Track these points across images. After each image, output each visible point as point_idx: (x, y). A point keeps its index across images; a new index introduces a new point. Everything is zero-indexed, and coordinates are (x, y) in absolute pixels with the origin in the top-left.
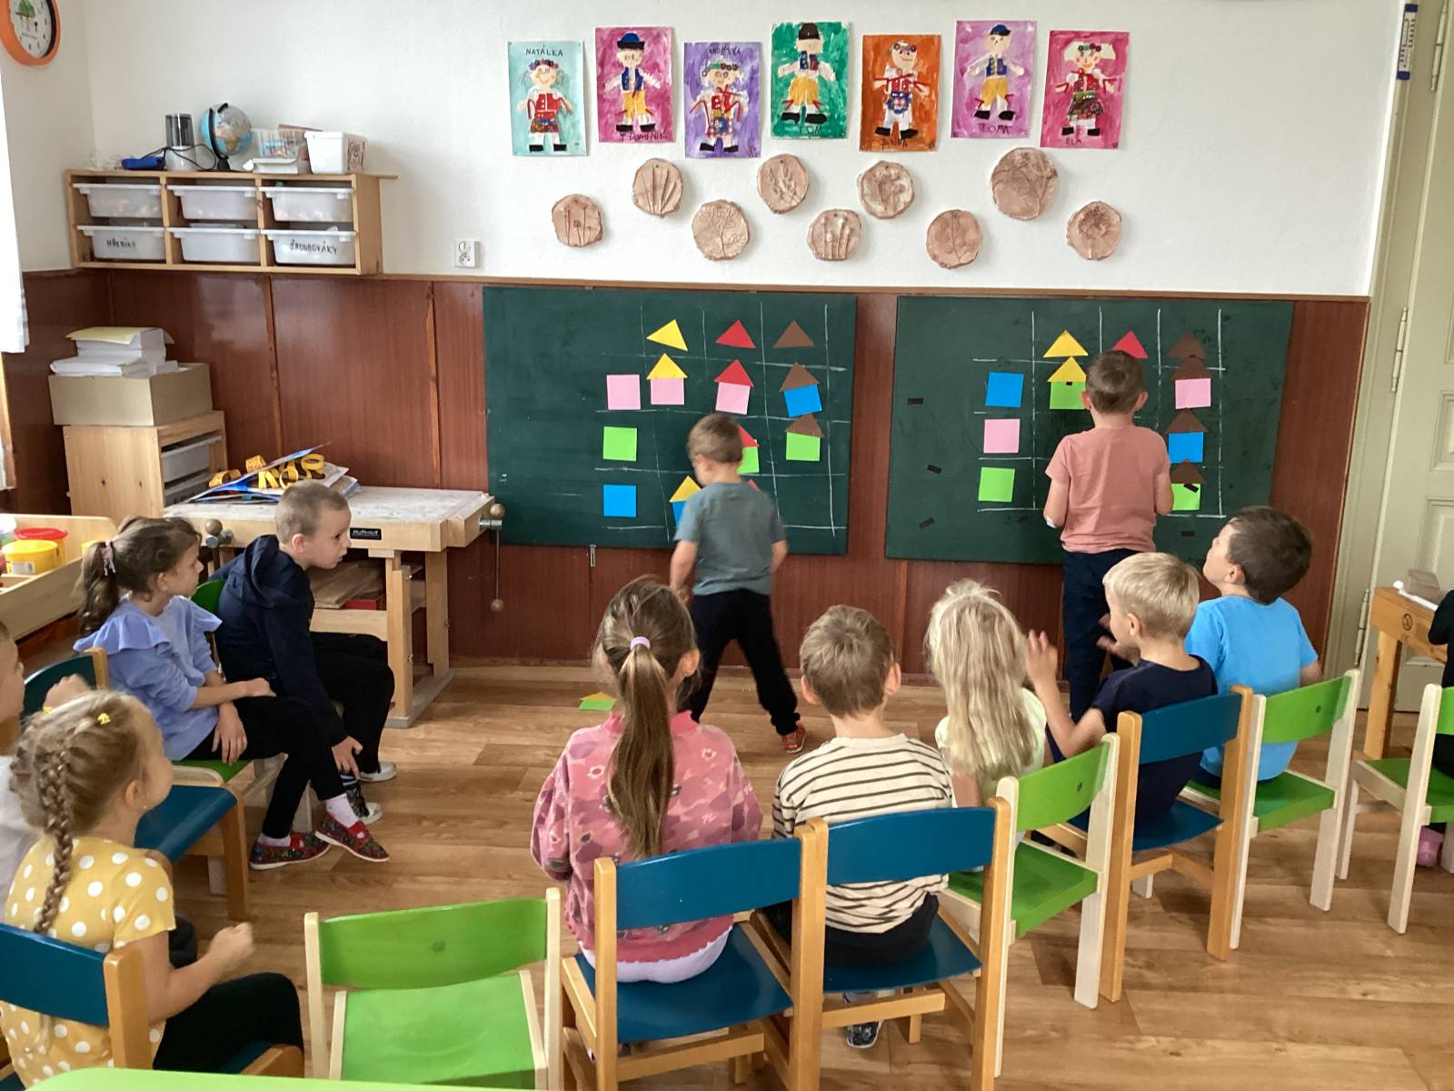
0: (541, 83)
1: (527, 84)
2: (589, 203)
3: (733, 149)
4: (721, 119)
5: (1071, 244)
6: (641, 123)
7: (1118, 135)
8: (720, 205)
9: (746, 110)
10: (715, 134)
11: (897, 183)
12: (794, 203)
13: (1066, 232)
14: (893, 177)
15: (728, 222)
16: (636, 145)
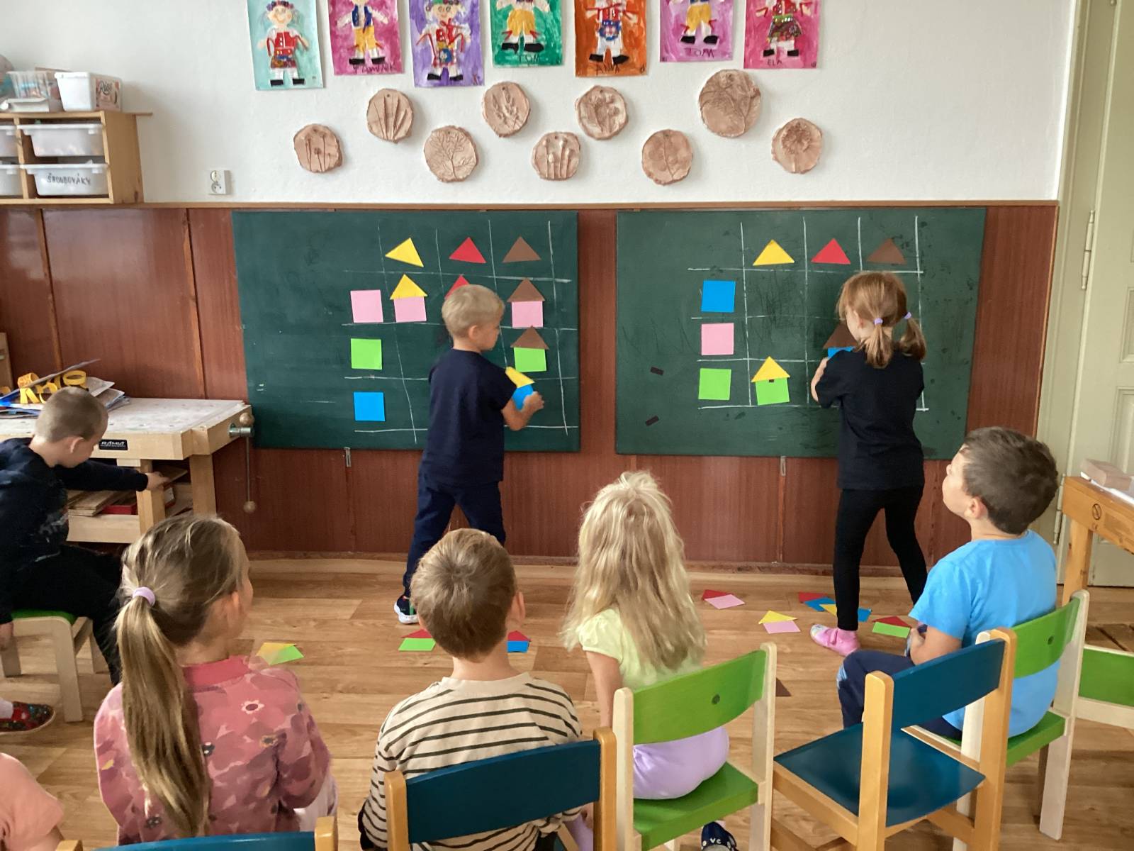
0: (278, 22)
1: (266, 24)
2: (327, 132)
3: (458, 79)
4: (445, 51)
5: (776, 159)
6: (372, 57)
7: (816, 55)
8: (448, 131)
9: (468, 41)
10: (441, 64)
11: (612, 106)
12: (517, 127)
13: (771, 148)
14: (608, 100)
15: (458, 146)
16: (369, 77)
